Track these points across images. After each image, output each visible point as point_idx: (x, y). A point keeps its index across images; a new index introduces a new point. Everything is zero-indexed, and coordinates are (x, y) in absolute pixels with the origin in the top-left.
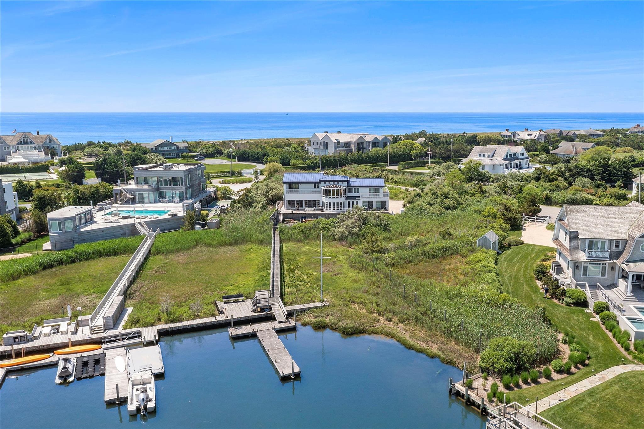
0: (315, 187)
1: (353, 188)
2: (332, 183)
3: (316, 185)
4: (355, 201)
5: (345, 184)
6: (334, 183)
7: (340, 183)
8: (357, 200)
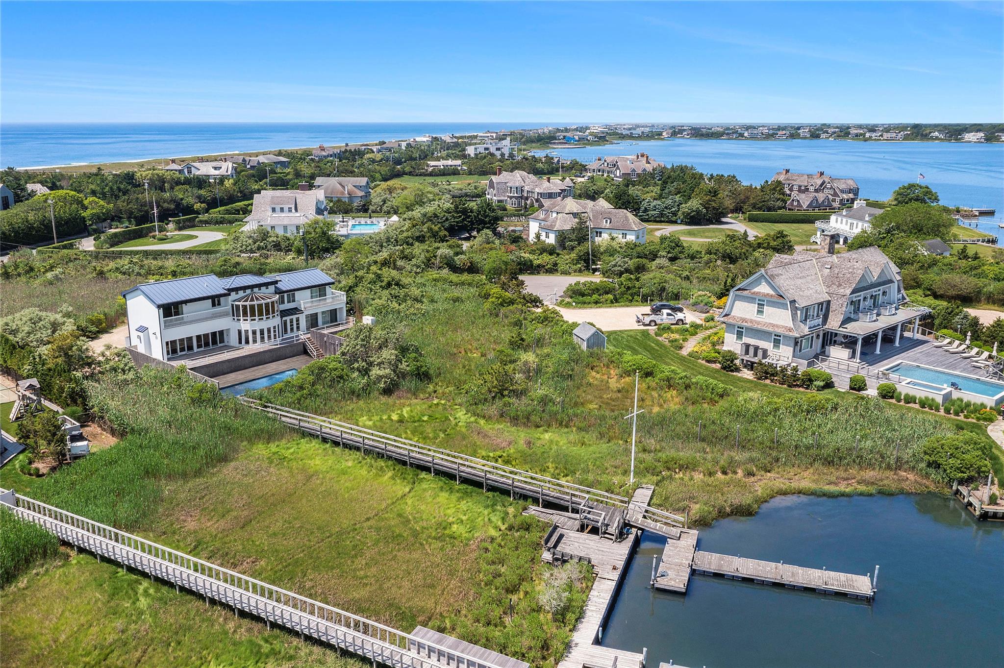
0: (214, 305)
1: (286, 295)
2: (248, 291)
3: (215, 300)
4: (294, 317)
5: (272, 288)
6: (252, 291)
7: (264, 289)
8: (297, 316)
